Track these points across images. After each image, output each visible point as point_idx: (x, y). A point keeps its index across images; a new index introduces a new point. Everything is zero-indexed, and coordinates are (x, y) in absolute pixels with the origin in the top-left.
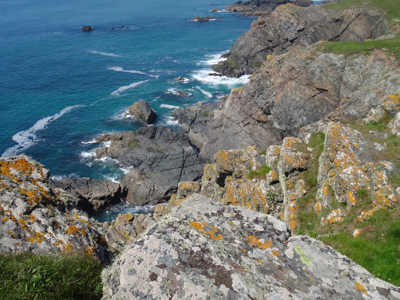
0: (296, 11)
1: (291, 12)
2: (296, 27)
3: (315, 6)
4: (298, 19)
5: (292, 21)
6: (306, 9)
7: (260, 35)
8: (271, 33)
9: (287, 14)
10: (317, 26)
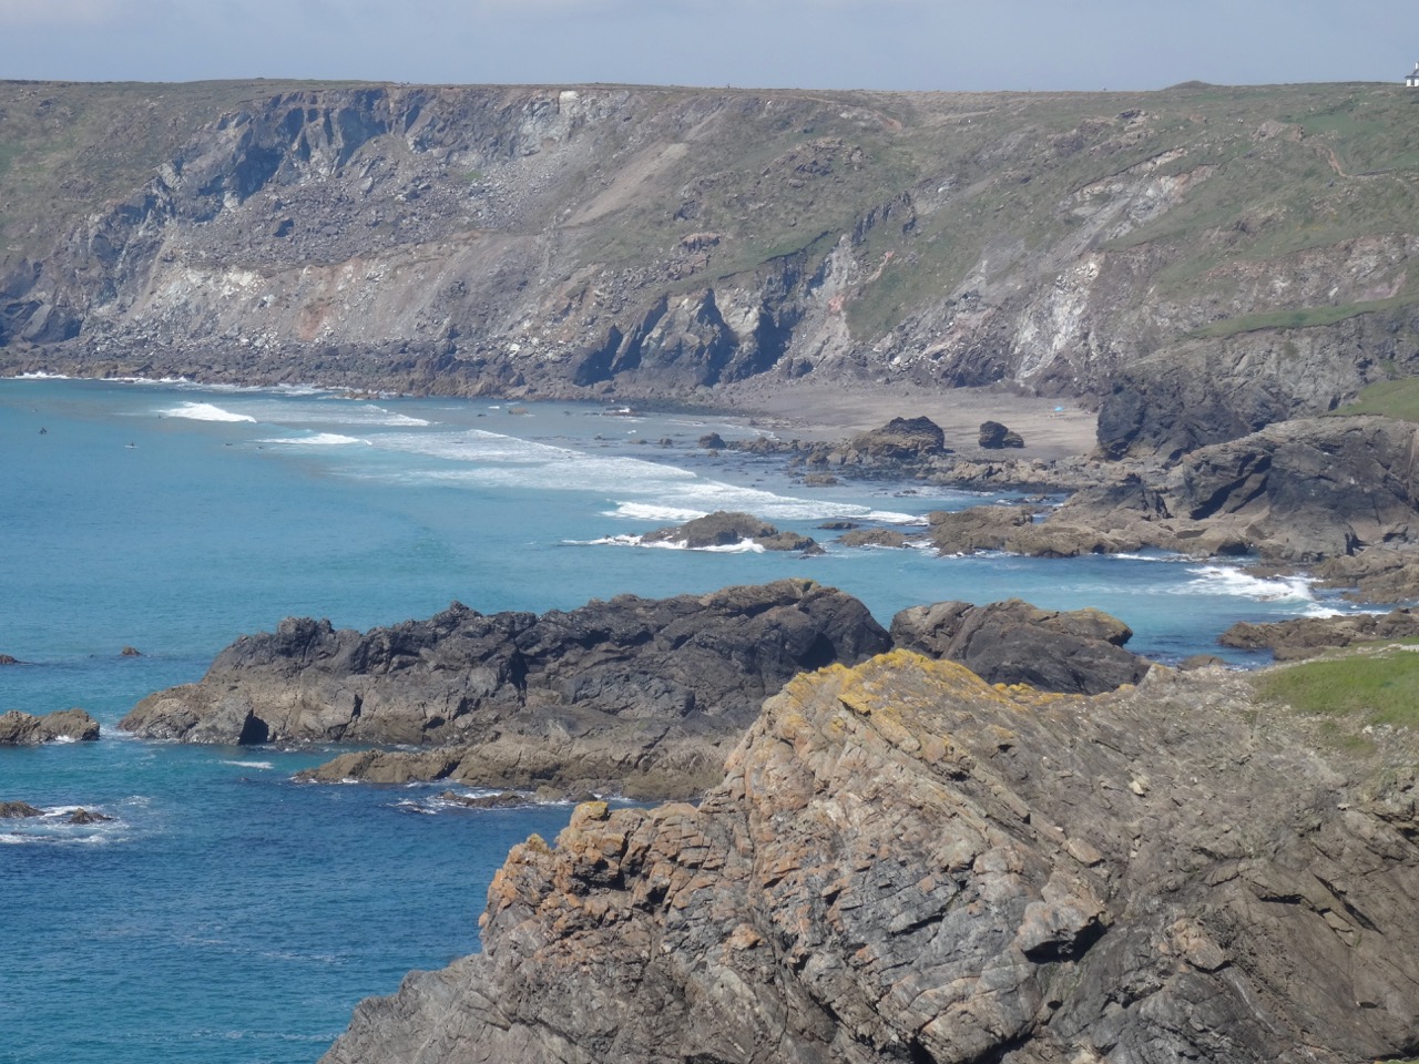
0: (995, 734)
1: (936, 745)
2: (1012, 912)
3: (1200, 687)
4: (1018, 827)
5: (956, 847)
6: (1095, 712)
7: (596, 1003)
8: (730, 977)
9: (894, 772)
10: (1237, 898)
